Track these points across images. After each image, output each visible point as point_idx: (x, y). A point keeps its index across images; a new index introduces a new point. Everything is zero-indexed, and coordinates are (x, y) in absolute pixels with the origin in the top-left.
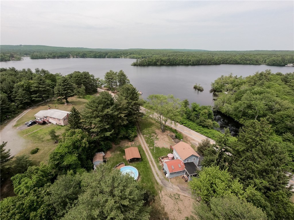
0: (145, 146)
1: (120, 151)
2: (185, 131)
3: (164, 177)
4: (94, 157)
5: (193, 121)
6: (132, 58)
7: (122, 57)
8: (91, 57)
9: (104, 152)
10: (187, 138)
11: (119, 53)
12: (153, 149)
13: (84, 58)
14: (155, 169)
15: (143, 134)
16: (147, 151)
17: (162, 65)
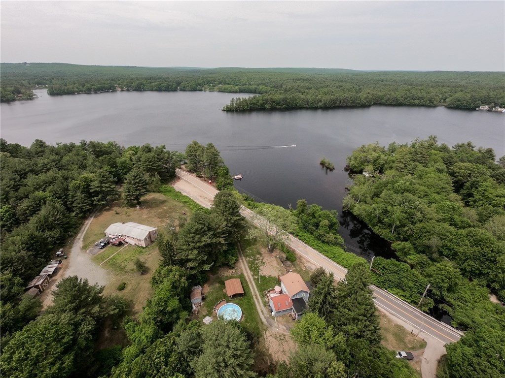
0: (248, 275)
1: (219, 283)
2: (300, 249)
3: (270, 316)
4: (192, 294)
5: (311, 233)
6: (222, 92)
7: (205, 89)
8: (152, 90)
9: (201, 285)
10: (302, 259)
11: (200, 81)
12: (258, 279)
13: (141, 91)
14: (260, 306)
15: (246, 256)
16: (251, 282)
17: (273, 109)
